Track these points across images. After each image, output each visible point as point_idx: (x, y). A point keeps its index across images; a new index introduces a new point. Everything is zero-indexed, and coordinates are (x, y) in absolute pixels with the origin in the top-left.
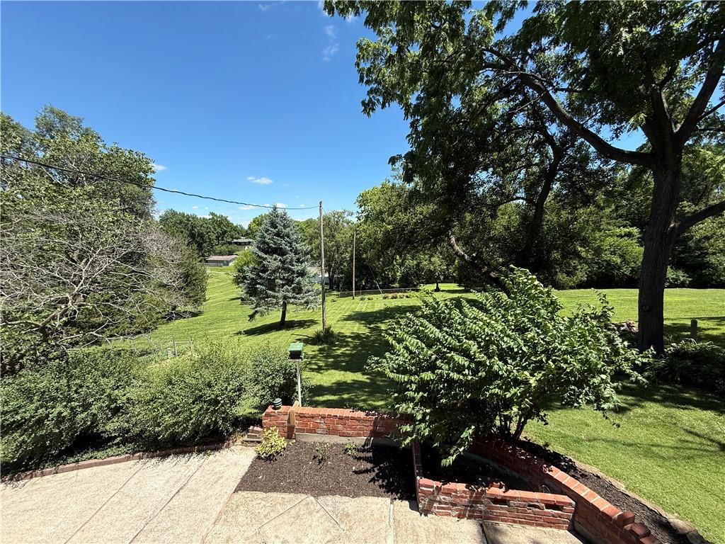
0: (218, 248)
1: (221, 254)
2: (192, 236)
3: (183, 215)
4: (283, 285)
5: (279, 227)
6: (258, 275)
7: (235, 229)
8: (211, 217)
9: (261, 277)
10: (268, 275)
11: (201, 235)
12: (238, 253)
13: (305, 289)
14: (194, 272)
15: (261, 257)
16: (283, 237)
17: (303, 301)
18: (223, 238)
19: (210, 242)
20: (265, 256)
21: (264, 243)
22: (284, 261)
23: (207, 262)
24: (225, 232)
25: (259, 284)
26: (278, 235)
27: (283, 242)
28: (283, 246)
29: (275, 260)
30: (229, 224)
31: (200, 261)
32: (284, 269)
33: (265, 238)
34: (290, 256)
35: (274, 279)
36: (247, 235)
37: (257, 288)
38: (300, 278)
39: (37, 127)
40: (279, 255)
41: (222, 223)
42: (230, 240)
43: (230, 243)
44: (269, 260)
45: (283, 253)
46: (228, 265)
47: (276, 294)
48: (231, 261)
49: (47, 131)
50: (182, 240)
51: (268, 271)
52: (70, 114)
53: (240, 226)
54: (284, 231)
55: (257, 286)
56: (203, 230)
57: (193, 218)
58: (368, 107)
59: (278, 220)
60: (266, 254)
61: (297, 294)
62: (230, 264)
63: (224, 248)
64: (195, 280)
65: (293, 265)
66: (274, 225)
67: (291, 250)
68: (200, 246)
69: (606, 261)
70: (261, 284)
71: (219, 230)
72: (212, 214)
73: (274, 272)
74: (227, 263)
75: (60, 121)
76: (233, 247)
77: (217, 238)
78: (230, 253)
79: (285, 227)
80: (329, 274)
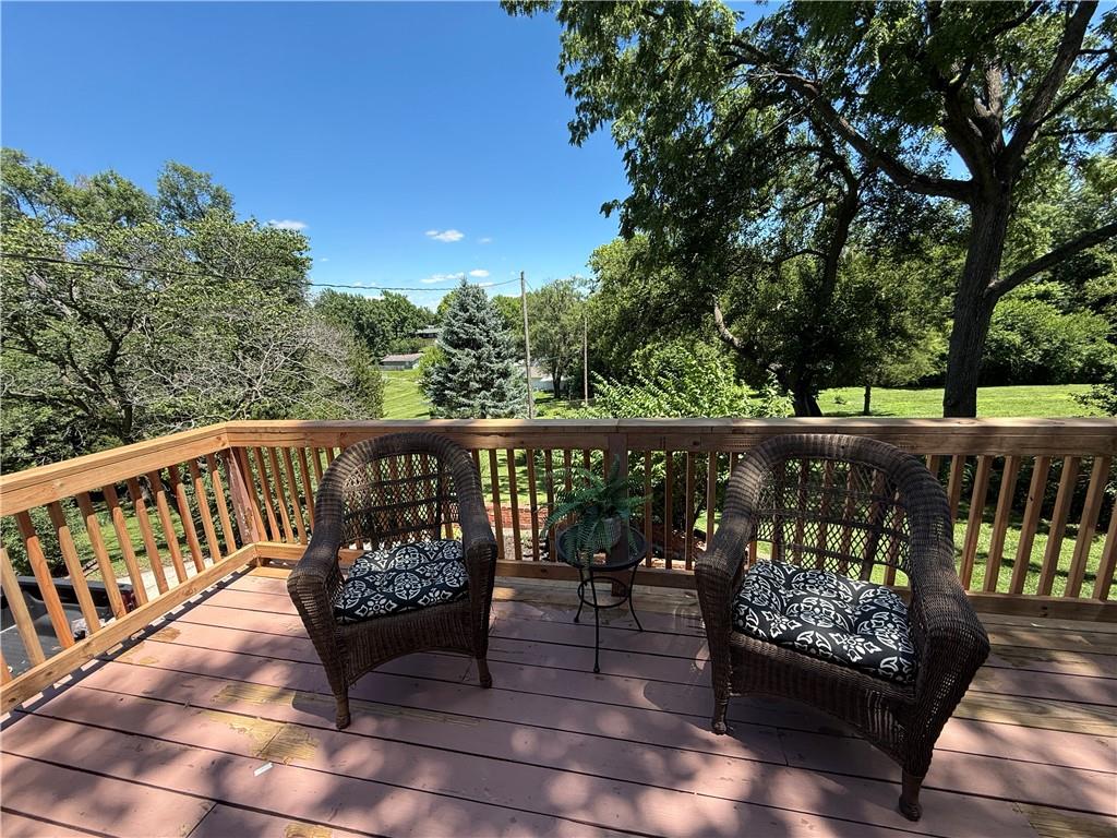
0: (396, 344)
1: (400, 352)
2: (360, 327)
3: (345, 297)
4: (480, 390)
5: (471, 310)
6: (446, 377)
7: (418, 314)
8: (383, 297)
9: (450, 380)
10: (459, 377)
11: (372, 326)
12: (424, 349)
13: (509, 394)
14: (365, 377)
15: (449, 353)
16: (476, 324)
17: (506, 411)
18: (402, 328)
19: (384, 335)
20: (454, 351)
21: (453, 332)
22: (480, 357)
23: (382, 364)
24: (405, 319)
25: (448, 389)
26: (470, 321)
27: (478, 330)
28: (477, 336)
29: (467, 356)
30: (409, 307)
31: (373, 362)
32: (480, 368)
33: (452, 326)
34: (487, 349)
35: (468, 382)
36: (436, 322)
37: (445, 395)
38: (501, 379)
39: (161, 191)
40: (473, 348)
41: (399, 306)
42: (412, 331)
43: (413, 336)
44: (460, 356)
45: (477, 345)
46: (411, 368)
47: (471, 402)
48: (415, 362)
49: (172, 195)
50: (347, 333)
51: (458, 371)
52: (196, 171)
53: (426, 309)
54: (477, 314)
55: (446, 392)
56: (374, 318)
57: (359, 301)
58: (578, 132)
59: (469, 300)
60: (455, 348)
61: (499, 401)
62: (414, 367)
63: (404, 343)
64: (368, 388)
65: (491, 363)
66: (464, 308)
67: (488, 342)
68: (371, 342)
69: (996, 341)
70: (451, 390)
71: (396, 316)
72: (386, 293)
73: (467, 372)
74: (410, 365)
75: (186, 180)
76: (418, 341)
77: (395, 328)
78: (414, 350)
79: (479, 309)
80: (554, 376)
